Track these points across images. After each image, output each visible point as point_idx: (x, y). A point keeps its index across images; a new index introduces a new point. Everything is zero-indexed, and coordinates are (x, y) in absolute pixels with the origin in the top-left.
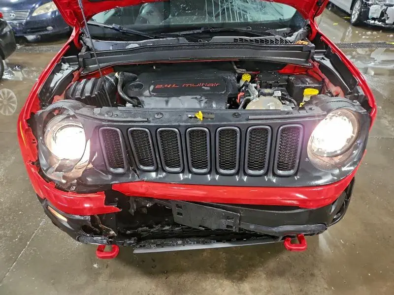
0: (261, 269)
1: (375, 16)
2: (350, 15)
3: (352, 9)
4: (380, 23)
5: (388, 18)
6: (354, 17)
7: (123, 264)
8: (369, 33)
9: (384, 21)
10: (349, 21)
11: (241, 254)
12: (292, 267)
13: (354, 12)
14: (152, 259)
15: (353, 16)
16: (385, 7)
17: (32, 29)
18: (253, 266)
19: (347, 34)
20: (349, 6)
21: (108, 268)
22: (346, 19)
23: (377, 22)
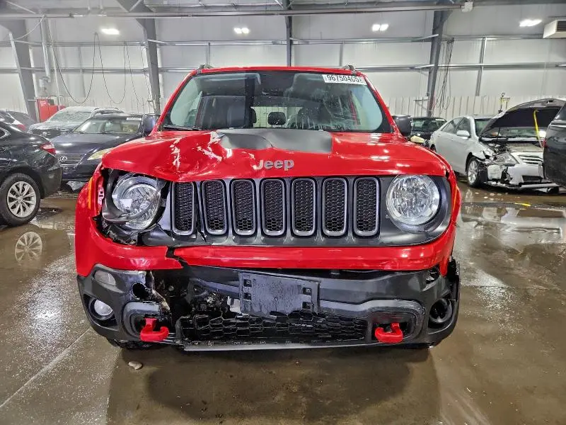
0: (356, 416)
1: (495, 177)
2: (466, 177)
3: (467, 170)
4: (504, 185)
5: (511, 179)
6: (471, 179)
7: (161, 405)
8: (492, 194)
9: (507, 182)
10: (467, 183)
11: (328, 399)
12: (400, 417)
13: (470, 173)
14: (203, 401)
15: (469, 178)
16: (504, 168)
17: (83, 174)
18: (346, 413)
19: (467, 197)
20: (464, 167)
21: (140, 409)
22: (464, 182)
23: (499, 184)
